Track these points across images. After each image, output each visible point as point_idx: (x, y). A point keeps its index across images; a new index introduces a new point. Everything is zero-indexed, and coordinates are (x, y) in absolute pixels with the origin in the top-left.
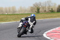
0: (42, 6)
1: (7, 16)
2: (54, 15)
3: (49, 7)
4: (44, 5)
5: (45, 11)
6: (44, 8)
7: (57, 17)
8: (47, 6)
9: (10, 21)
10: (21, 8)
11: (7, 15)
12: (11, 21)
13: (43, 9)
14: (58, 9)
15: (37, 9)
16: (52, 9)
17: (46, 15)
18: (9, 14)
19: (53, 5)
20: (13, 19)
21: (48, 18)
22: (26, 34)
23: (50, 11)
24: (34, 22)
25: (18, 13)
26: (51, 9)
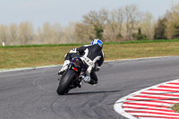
0: (109, 21)
1: (7, 51)
2: (147, 49)
3: (130, 26)
4: (116, 20)
5: (120, 36)
6: (116, 26)
7: (154, 55)
8: (125, 21)
9: (14, 65)
10: (46, 26)
11: (6, 47)
12: (19, 67)
13: (113, 30)
14: (156, 29)
15: (96, 29)
16: (140, 31)
17: (122, 49)
18: (12, 44)
19: (144, 17)
20: (25, 62)
21: (128, 56)
22: (80, 87)
23: (134, 35)
24: (98, 58)
25: (40, 43)
26: (137, 32)
